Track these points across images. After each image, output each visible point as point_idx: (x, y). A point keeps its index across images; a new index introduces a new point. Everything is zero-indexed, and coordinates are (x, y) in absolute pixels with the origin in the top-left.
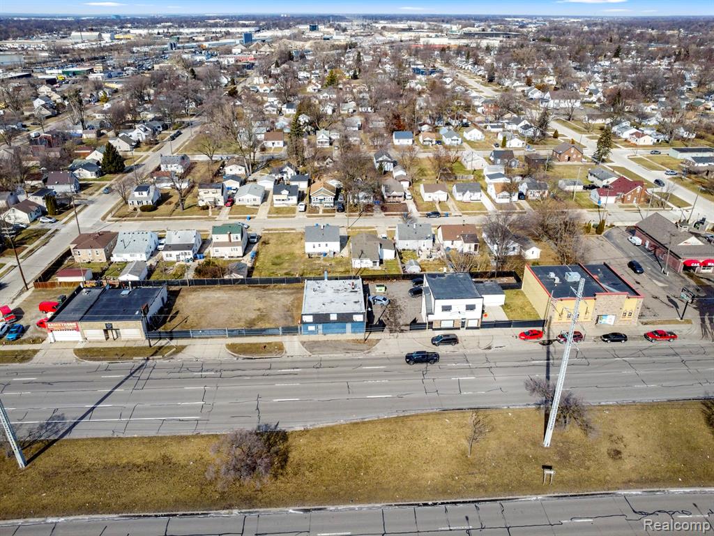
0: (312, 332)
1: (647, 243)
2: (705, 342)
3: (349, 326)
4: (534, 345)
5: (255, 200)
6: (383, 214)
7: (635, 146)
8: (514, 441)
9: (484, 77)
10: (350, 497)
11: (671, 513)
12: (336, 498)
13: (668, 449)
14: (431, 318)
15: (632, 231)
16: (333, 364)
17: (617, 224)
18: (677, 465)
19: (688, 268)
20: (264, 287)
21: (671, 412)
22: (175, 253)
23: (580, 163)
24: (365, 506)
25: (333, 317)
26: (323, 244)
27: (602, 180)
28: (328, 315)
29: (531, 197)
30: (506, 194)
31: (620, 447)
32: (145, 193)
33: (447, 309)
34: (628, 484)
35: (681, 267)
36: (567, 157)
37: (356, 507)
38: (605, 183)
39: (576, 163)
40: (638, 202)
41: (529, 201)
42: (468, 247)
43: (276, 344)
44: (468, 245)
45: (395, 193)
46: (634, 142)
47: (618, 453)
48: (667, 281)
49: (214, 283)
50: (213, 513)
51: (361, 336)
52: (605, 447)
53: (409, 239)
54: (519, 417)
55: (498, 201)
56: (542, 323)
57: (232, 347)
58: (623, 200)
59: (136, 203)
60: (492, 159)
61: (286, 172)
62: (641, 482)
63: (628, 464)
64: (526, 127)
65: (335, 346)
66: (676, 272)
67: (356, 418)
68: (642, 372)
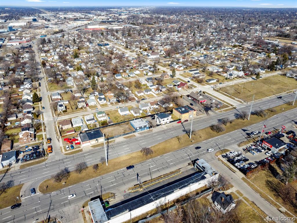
0: (139, 131)
1: (192, 99)
2: (208, 117)
3: (146, 128)
4: (180, 124)
5: (95, 103)
6: (130, 101)
7: (179, 70)
8: (185, 139)
9: (123, 46)
10: (166, 153)
11: (210, 142)
12: (164, 153)
13: (207, 134)
14: (161, 123)
15: (188, 96)
16: (148, 135)
17: (184, 95)
18: (209, 136)
19: (201, 103)
20: (119, 125)
21: (206, 129)
22: (90, 122)
23: (169, 78)
24: (169, 153)
25: (143, 127)
26: (125, 112)
27: (177, 83)
28: (142, 127)
29: (163, 91)
30: (157, 91)
31: (201, 136)
32: (63, 107)
33: (164, 120)
34: (204, 140)
35: (200, 103)
36: (165, 77)
37: (168, 154)
38: (177, 84)
39: (168, 78)
40: (186, 88)
41: (162, 92)
42: (157, 107)
43: (133, 135)
44: (157, 106)
45: (131, 95)
46: (178, 69)
47: (201, 137)
48: (198, 106)
49: (107, 126)
50: (147, 161)
51: (149, 129)
52: (199, 137)
53: (144, 107)
54: (184, 136)
55: (156, 93)
56: (180, 119)
57: (125, 138)
58: (183, 88)
59: (61, 110)
60: (147, 80)
61: (95, 93)
62: (205, 140)
63: (203, 138)
64: (150, 68)
65: (145, 132)
66: (199, 104)
67: (159, 143)
68: (200, 124)
